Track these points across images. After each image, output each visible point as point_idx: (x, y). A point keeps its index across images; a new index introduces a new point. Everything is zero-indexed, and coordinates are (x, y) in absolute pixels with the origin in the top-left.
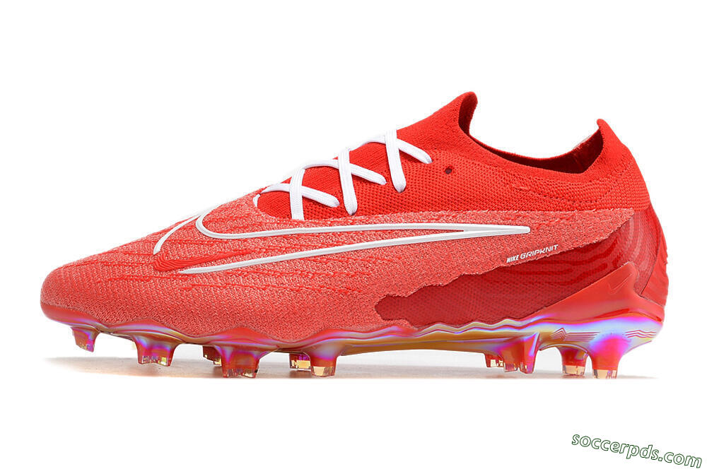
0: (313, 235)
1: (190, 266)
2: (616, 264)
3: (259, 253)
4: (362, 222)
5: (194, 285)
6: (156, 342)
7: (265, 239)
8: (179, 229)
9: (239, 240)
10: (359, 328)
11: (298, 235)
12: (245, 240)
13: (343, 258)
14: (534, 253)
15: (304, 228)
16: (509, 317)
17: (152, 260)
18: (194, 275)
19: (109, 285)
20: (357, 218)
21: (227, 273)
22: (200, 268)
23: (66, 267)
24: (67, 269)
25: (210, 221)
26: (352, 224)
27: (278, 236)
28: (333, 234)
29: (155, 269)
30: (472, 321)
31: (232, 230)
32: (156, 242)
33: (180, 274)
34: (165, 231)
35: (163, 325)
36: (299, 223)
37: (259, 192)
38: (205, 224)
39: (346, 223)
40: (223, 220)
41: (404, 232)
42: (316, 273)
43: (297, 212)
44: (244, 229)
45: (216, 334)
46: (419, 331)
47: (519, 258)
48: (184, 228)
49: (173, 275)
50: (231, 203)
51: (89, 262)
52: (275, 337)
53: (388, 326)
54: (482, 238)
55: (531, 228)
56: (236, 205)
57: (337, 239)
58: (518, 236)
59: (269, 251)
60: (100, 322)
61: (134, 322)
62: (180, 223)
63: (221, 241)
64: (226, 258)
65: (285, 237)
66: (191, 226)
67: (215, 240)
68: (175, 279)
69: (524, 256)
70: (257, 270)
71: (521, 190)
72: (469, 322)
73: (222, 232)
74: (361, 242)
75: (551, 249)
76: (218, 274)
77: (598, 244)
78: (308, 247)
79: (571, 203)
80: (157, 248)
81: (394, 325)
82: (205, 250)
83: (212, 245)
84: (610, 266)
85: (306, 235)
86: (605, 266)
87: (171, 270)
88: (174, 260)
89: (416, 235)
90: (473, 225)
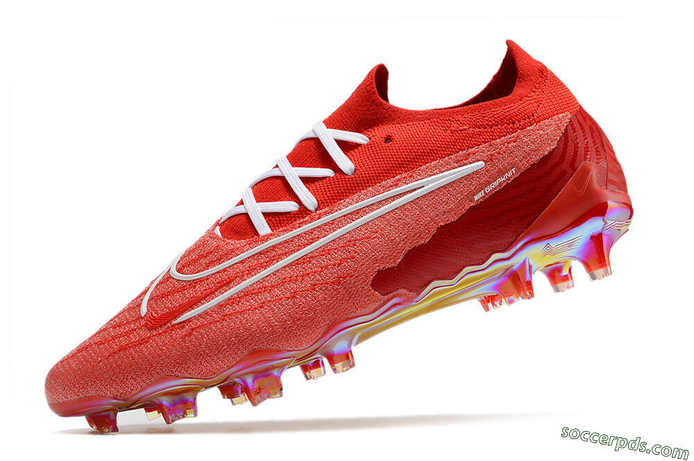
0: (286, 242)
1: (182, 313)
2: (573, 166)
3: (243, 276)
4: (326, 213)
5: (193, 329)
6: (177, 398)
7: (242, 262)
8: (157, 285)
9: (218, 272)
10: (363, 311)
11: (273, 246)
12: (224, 270)
13: (324, 251)
14: (496, 183)
15: (275, 239)
16: (496, 252)
17: (143, 322)
18: (189, 320)
19: (112, 360)
20: (321, 211)
21: (220, 306)
22: (193, 311)
23: (62, 362)
24: (65, 363)
25: (184, 267)
26: (318, 219)
27: (254, 255)
28: (305, 233)
29: (149, 329)
30: (464, 267)
31: (207, 267)
32: (139, 305)
33: (176, 324)
34: (145, 293)
35: (178, 377)
36: (267, 237)
37: (217, 224)
38: (179, 271)
39: (312, 220)
40: (195, 261)
41: (371, 207)
42: (304, 275)
43: (263, 228)
44: (219, 261)
45: (232, 367)
46: (418, 294)
47: (485, 192)
48: (161, 283)
49: (168, 327)
50: (196, 244)
51: (83, 348)
52: (289, 348)
53: (389, 300)
54: (445, 187)
55: (485, 162)
56: (201, 243)
57: (311, 237)
58: (476, 173)
59: (251, 271)
60: (116, 399)
61: (149, 386)
62: (154, 281)
63: (201, 280)
64: (213, 293)
65: (260, 253)
66: (168, 278)
67: (196, 282)
68: (172, 330)
69: (488, 189)
70: (247, 293)
71: (461, 130)
72: (461, 270)
73: (199, 272)
74: (334, 231)
75: (511, 174)
76: (212, 310)
77: (551, 153)
78: (286, 254)
79: (511, 125)
80: (144, 310)
81: (394, 297)
82: (189, 294)
83: (195, 287)
84: (569, 170)
85: (280, 244)
86: (564, 173)
87: (165, 324)
88: (164, 314)
89: (383, 205)
90: (431, 178)
